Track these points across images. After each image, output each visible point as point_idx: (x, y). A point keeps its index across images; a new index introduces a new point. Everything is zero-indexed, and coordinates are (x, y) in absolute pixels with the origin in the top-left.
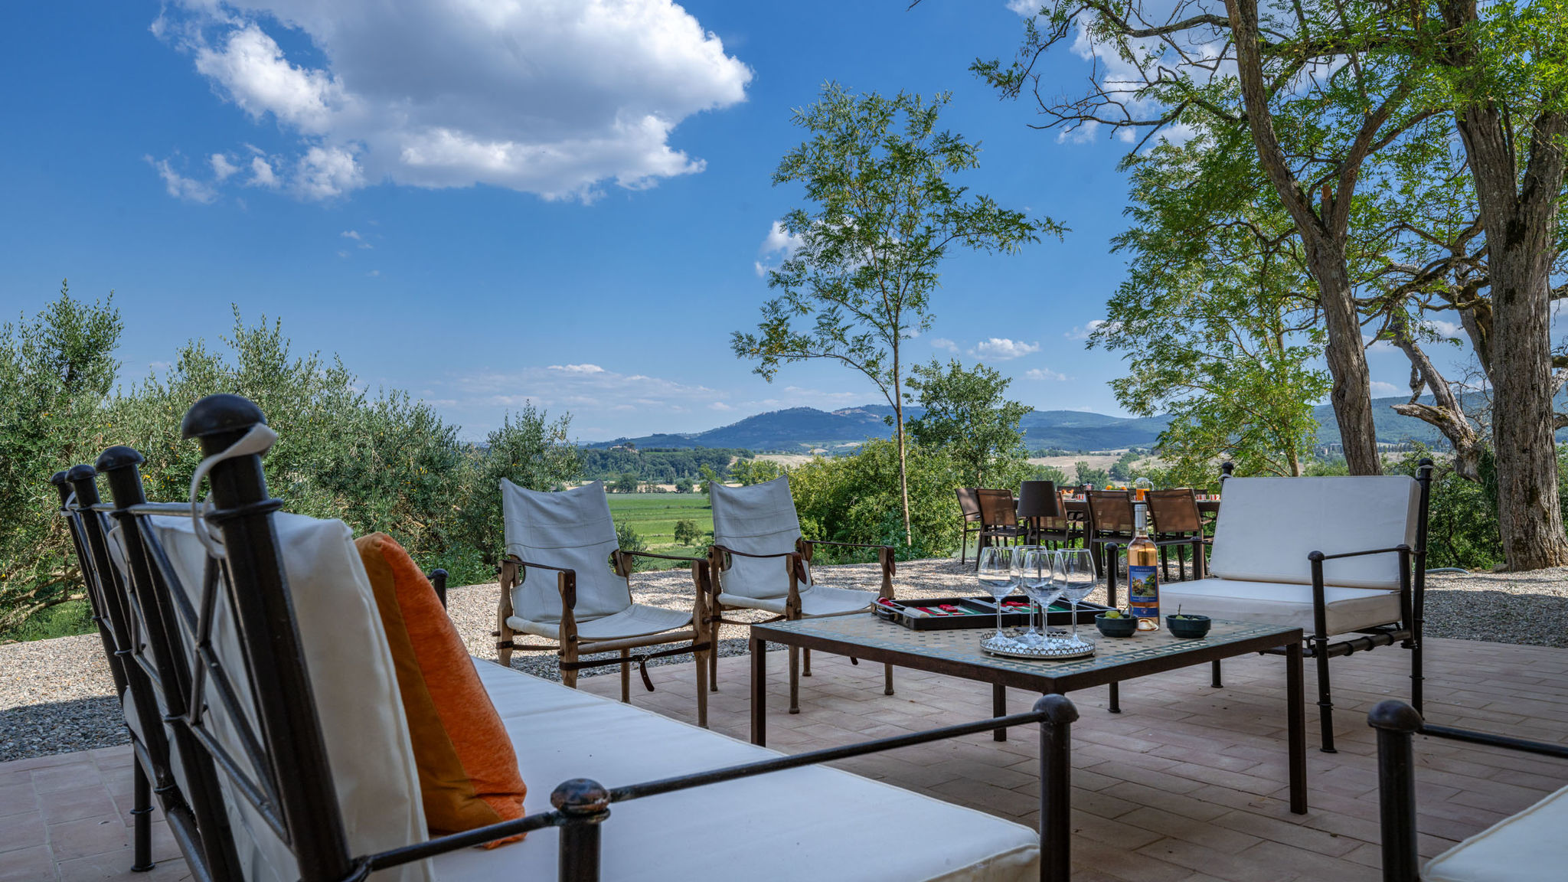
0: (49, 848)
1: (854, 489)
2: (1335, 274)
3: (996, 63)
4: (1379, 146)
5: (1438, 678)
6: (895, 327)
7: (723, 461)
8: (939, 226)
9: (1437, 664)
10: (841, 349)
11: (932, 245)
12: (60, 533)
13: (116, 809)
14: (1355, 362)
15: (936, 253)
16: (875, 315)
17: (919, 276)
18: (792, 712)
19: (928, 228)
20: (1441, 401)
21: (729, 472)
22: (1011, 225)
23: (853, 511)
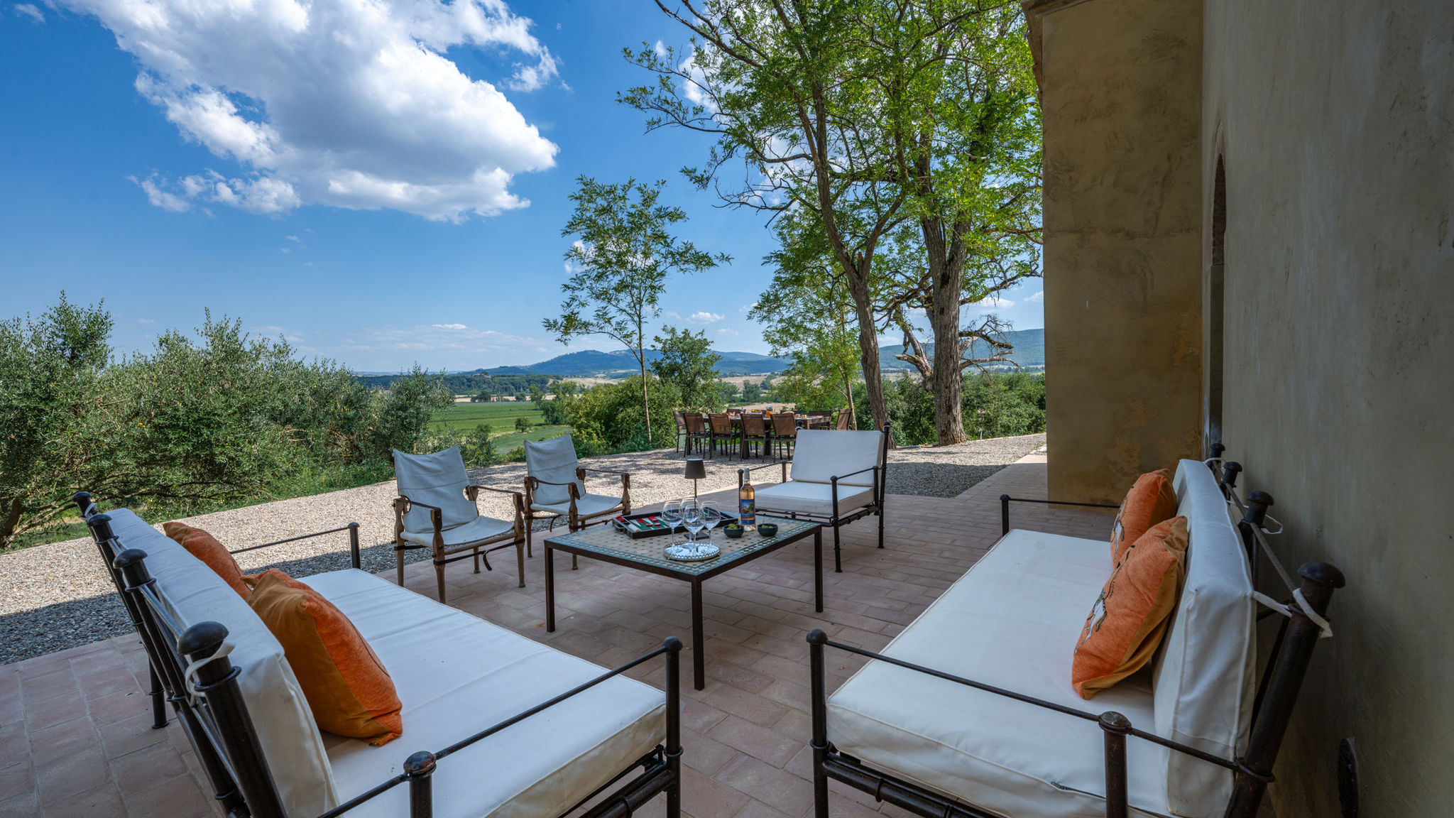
0: (90, 718)
1: (620, 404)
2: (864, 299)
3: (695, 170)
4: (885, 231)
5: (894, 521)
6: (639, 316)
7: (544, 382)
8: (663, 259)
9: (895, 512)
10: (609, 328)
11: (659, 270)
12: (73, 462)
13: (137, 683)
14: (872, 344)
15: (662, 274)
16: (627, 309)
17: (652, 287)
18: (574, 569)
19: (656, 261)
20: (917, 353)
21: (548, 389)
22: (703, 261)
23: (620, 416)
